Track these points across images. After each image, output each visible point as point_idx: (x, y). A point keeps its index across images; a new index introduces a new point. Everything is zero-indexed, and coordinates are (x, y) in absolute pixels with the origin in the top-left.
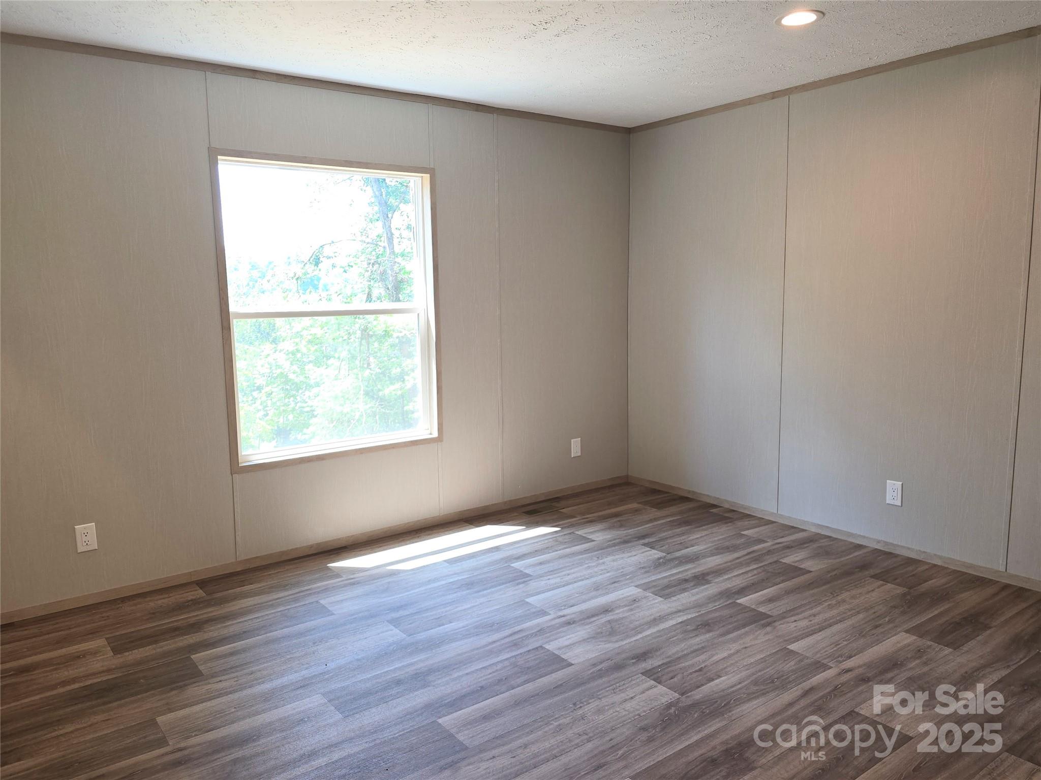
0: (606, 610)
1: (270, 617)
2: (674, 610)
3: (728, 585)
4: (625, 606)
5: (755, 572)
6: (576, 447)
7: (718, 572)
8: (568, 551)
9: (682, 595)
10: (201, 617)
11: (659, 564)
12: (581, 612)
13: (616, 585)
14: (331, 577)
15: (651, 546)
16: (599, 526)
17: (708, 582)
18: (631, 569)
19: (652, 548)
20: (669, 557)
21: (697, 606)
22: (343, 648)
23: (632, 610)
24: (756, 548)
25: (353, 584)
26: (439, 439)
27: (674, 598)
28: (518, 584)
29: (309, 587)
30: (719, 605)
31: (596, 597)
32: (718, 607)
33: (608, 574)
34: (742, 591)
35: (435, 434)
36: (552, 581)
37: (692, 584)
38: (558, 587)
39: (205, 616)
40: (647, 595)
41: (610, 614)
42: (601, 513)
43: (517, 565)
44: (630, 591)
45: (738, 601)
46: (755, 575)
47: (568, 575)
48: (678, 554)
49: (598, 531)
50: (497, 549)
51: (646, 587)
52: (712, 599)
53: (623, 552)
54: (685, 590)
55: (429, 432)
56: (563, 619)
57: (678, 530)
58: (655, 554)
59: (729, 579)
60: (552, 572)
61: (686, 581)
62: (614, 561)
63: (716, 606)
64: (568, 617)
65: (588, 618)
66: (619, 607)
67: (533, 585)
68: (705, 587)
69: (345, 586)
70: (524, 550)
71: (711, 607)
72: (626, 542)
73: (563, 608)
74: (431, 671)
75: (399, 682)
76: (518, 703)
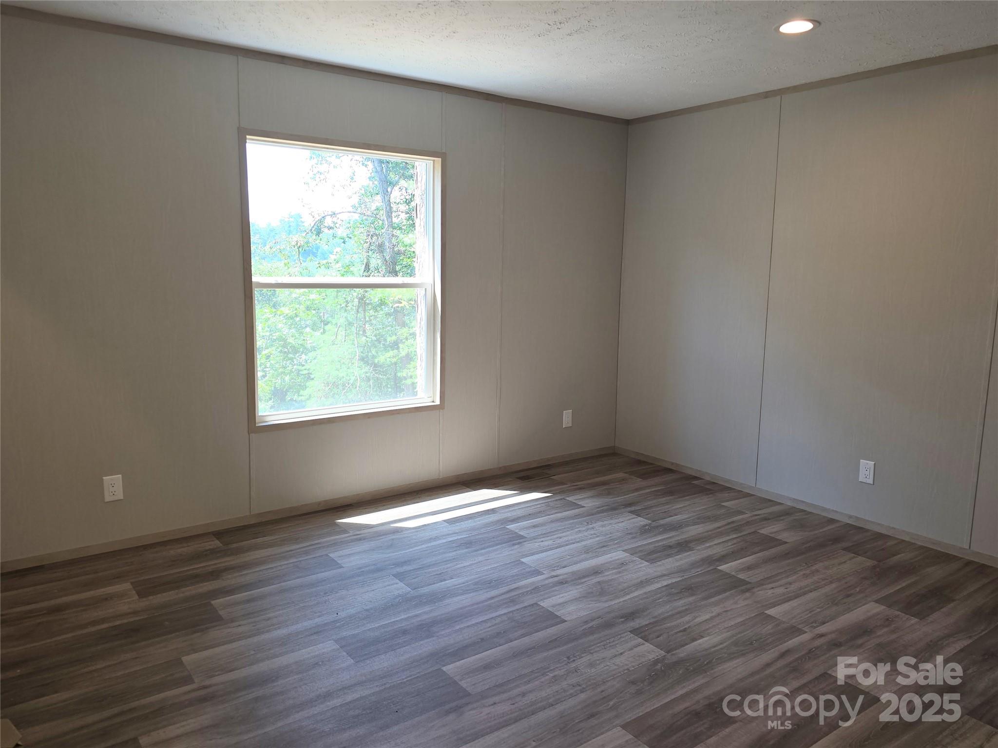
0: (596, 571)
1: (283, 567)
2: (659, 574)
3: (710, 552)
4: (614, 569)
5: (735, 541)
6: (567, 418)
7: (700, 540)
8: (559, 515)
9: (666, 560)
10: (219, 566)
11: (644, 531)
12: (573, 573)
13: (605, 549)
14: (339, 533)
15: (637, 513)
16: (589, 493)
17: (691, 549)
18: (619, 534)
19: (639, 515)
20: (654, 524)
21: (681, 571)
22: (352, 599)
23: (620, 572)
24: (735, 519)
25: (360, 539)
26: (440, 407)
27: (659, 563)
28: (514, 545)
29: (319, 541)
30: (701, 571)
31: (587, 559)
32: (700, 572)
33: (598, 539)
34: (723, 559)
35: (438, 402)
36: (546, 543)
37: (676, 550)
38: (551, 549)
39: (223, 565)
40: (634, 559)
41: (600, 575)
42: (589, 481)
43: (512, 527)
44: (618, 555)
45: (719, 568)
46: (734, 544)
47: (560, 538)
48: (662, 522)
49: (588, 497)
50: (493, 511)
51: (633, 552)
52: (694, 565)
53: (611, 519)
54: (669, 556)
55: (431, 399)
56: (556, 579)
57: (663, 500)
58: (641, 521)
59: (710, 547)
60: (545, 535)
61: (670, 547)
62: (603, 526)
63: (698, 572)
64: (561, 577)
65: (580, 578)
66: (608, 569)
67: (528, 546)
68: (688, 553)
69: (352, 541)
70: (519, 513)
71: (693, 572)
72: (614, 509)
73: (555, 568)
74: (435, 622)
75: (405, 632)
76: (517, 655)
